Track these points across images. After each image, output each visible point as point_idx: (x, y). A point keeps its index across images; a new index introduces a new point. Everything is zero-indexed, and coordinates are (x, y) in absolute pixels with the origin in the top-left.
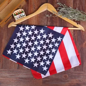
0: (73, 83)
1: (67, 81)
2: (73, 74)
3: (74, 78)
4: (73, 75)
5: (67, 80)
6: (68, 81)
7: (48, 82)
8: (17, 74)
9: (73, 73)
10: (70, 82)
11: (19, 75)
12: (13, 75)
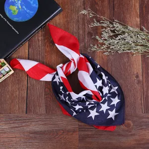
0: (145, 138)
1: (131, 135)
2: (144, 120)
3: (145, 127)
4: (143, 122)
5: (130, 132)
6: (134, 135)
7: (90, 137)
8: (24, 124)
9: (143, 118)
10: (137, 137)
11: (28, 126)
12: (16, 127)
